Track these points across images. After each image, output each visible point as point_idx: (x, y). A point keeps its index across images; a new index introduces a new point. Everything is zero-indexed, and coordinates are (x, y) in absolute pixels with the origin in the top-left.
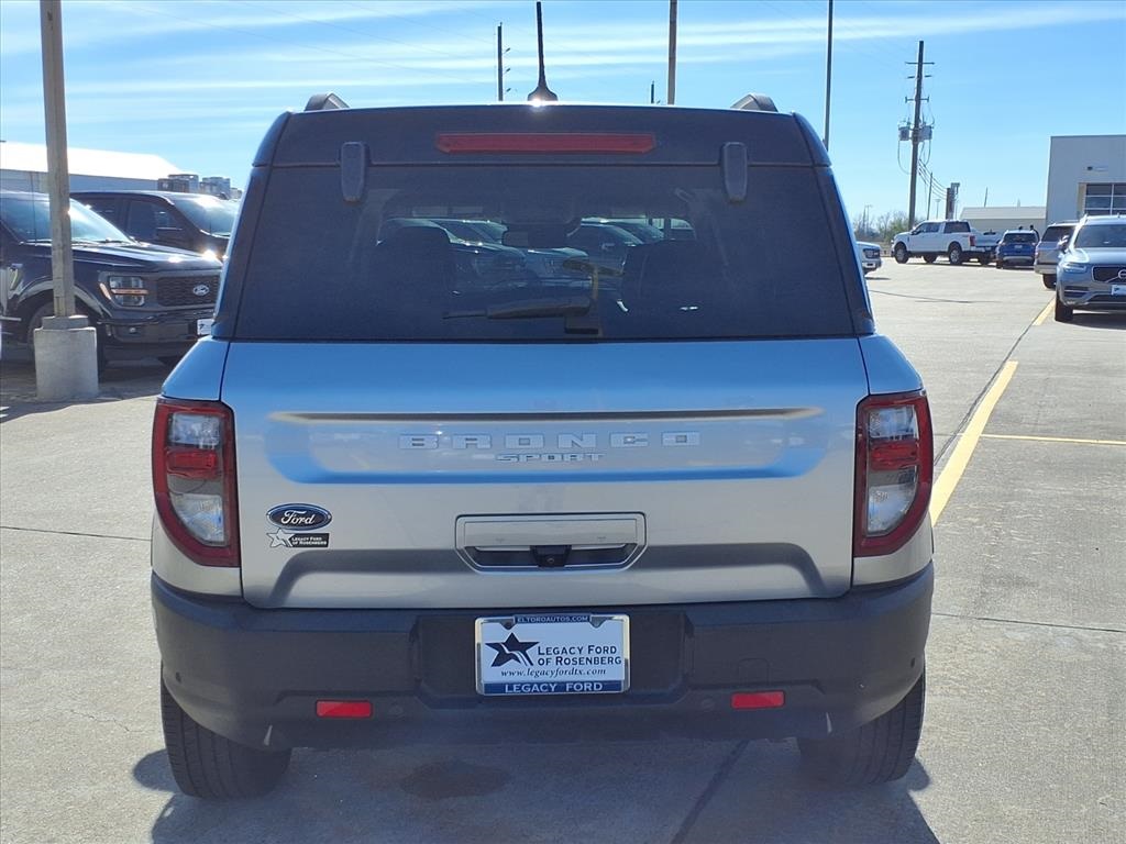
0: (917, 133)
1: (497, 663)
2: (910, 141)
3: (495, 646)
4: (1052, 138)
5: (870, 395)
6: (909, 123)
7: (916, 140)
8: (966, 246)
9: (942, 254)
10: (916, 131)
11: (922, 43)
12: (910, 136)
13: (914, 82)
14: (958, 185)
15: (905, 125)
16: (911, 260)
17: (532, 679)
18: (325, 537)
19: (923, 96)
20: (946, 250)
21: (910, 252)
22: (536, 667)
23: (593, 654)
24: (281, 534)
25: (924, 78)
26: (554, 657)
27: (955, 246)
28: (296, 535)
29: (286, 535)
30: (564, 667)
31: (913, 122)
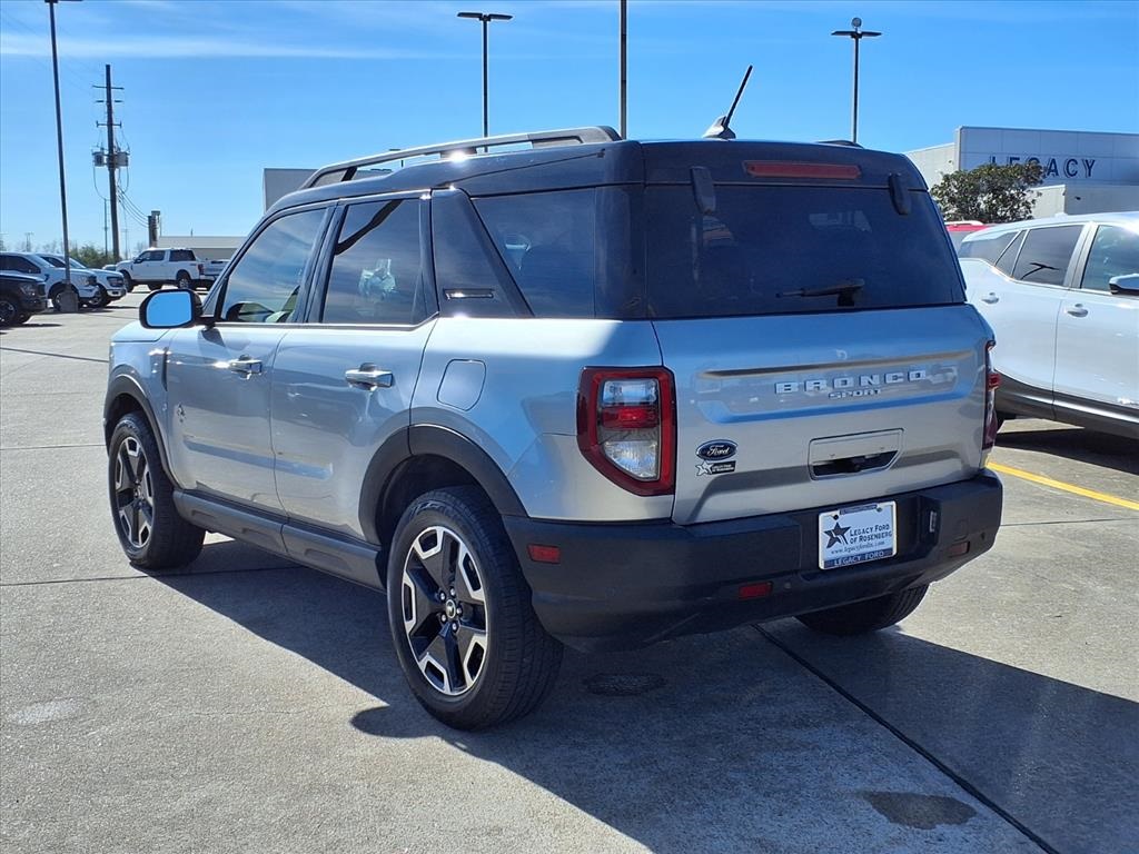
0: (113, 159)
2: (106, 167)
4: (266, 170)
6: (102, 149)
7: (112, 166)
8: (195, 275)
9: (169, 282)
10: (111, 157)
11: (108, 67)
12: (105, 161)
13: (104, 107)
14: (158, 213)
15: (99, 150)
16: (136, 289)
17: (847, 553)
18: (733, 463)
19: (114, 122)
20: (174, 278)
21: (134, 281)
22: (850, 545)
24: (705, 465)
25: (113, 103)
27: (183, 274)
28: (715, 465)
29: (707, 465)
30: (864, 543)
31: (106, 147)
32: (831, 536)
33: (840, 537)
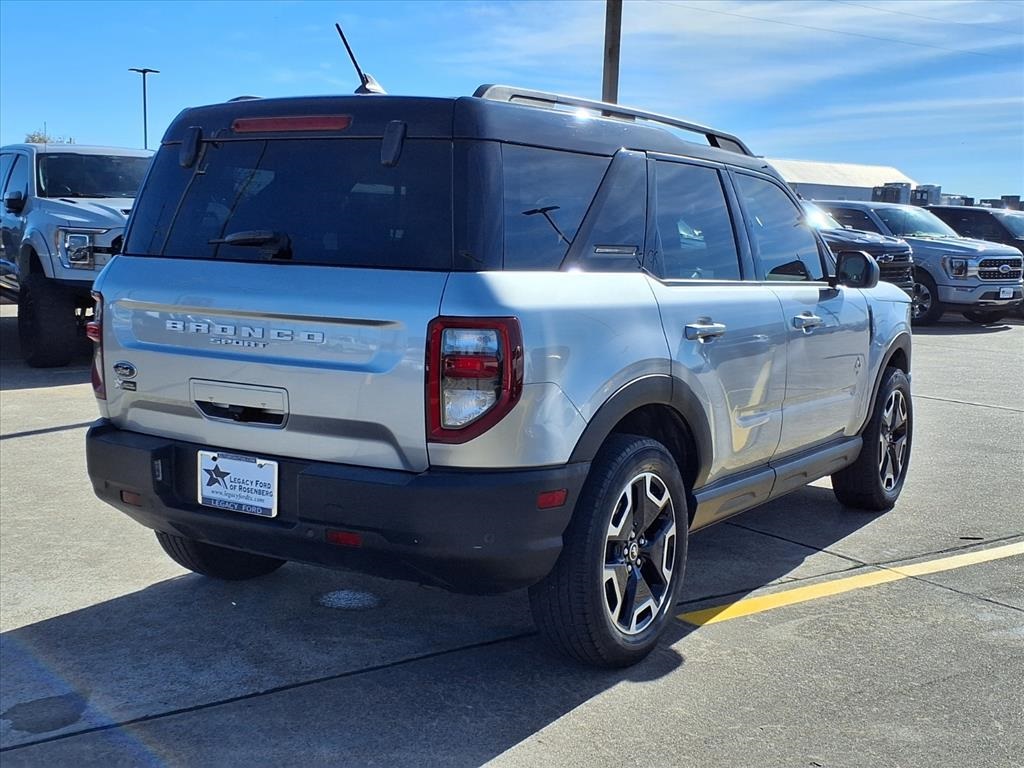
1: (210, 484)
3: (208, 471)
5: (440, 316)
22: (229, 491)
23: (258, 488)
26: (238, 485)
30: (243, 494)
32: (211, 475)
33: (219, 479)
